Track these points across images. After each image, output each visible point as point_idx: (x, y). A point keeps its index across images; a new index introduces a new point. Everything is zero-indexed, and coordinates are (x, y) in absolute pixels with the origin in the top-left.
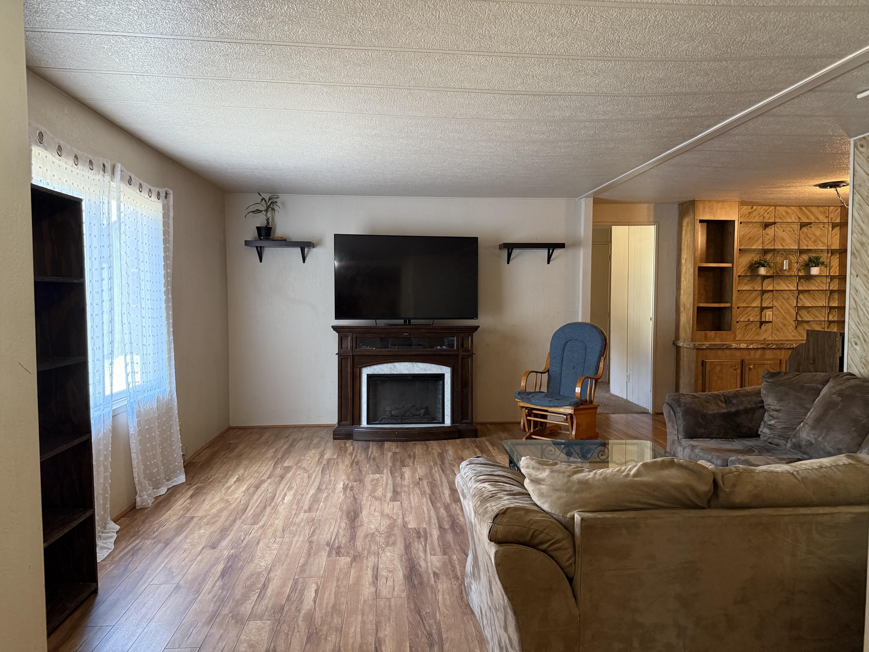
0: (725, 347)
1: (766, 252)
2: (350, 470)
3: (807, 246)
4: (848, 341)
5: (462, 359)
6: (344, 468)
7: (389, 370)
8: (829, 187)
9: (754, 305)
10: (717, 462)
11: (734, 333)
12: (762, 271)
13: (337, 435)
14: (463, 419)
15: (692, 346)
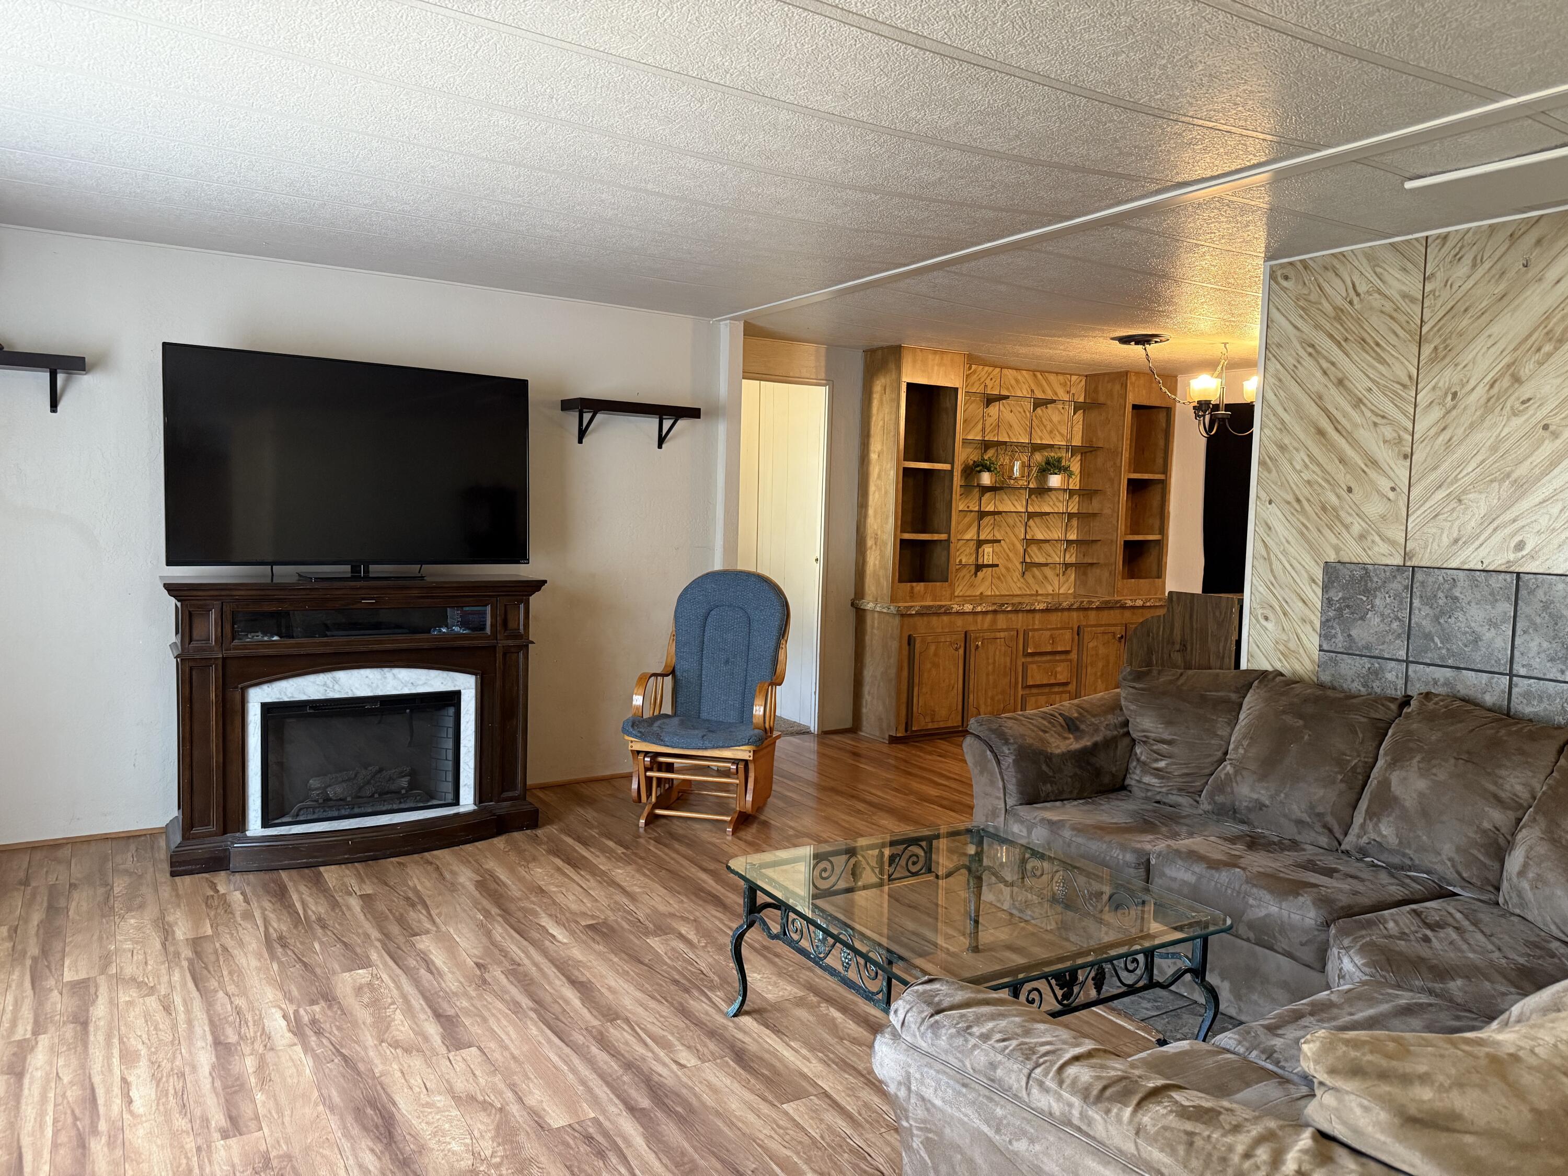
0: (943, 610)
1: (986, 445)
2: (275, 966)
3: (1041, 439)
4: (1250, 613)
5: (505, 654)
6: (254, 963)
7: (322, 689)
8: (1133, 343)
9: (968, 536)
10: (1124, 856)
11: (952, 586)
12: (986, 479)
13: (181, 863)
14: (503, 791)
15: (893, 609)
